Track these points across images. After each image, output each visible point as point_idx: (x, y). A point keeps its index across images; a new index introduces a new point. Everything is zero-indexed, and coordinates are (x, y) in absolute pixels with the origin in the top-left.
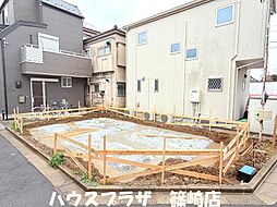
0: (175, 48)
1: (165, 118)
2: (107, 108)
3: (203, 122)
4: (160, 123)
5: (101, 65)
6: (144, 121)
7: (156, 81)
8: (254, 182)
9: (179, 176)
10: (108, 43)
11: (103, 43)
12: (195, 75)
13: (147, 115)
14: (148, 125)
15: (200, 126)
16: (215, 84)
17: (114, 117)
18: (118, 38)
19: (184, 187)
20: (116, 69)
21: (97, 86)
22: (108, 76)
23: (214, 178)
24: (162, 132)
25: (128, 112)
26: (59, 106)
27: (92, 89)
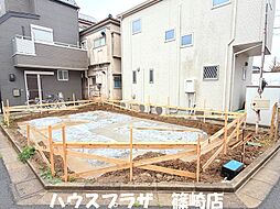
0: (169, 35)
1: (159, 110)
2: (104, 101)
3: (198, 113)
4: (155, 115)
5: (98, 57)
6: (140, 113)
7: (151, 71)
8: (238, 179)
9: (151, 172)
10: (103, 34)
11: (98, 34)
12: (190, 63)
13: (142, 107)
14: (142, 117)
15: (195, 118)
16: (211, 72)
17: (110, 110)
18: (113, 28)
19: (154, 185)
20: (112, 61)
21: (94, 79)
22: (104, 68)
23: (191, 175)
24: (155, 124)
25: (124, 105)
26: (54, 99)
27: (90, 81)
